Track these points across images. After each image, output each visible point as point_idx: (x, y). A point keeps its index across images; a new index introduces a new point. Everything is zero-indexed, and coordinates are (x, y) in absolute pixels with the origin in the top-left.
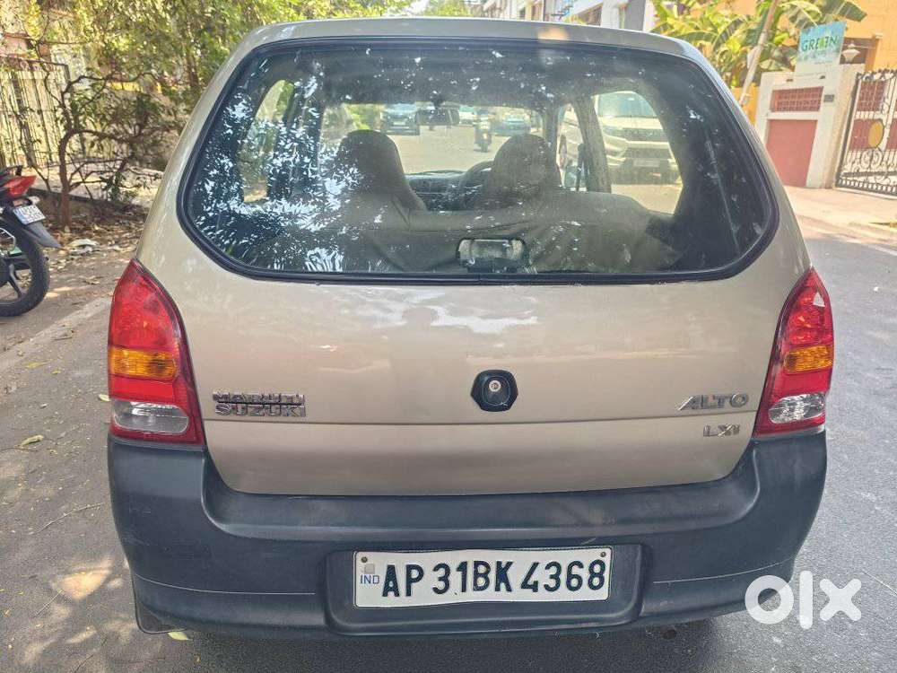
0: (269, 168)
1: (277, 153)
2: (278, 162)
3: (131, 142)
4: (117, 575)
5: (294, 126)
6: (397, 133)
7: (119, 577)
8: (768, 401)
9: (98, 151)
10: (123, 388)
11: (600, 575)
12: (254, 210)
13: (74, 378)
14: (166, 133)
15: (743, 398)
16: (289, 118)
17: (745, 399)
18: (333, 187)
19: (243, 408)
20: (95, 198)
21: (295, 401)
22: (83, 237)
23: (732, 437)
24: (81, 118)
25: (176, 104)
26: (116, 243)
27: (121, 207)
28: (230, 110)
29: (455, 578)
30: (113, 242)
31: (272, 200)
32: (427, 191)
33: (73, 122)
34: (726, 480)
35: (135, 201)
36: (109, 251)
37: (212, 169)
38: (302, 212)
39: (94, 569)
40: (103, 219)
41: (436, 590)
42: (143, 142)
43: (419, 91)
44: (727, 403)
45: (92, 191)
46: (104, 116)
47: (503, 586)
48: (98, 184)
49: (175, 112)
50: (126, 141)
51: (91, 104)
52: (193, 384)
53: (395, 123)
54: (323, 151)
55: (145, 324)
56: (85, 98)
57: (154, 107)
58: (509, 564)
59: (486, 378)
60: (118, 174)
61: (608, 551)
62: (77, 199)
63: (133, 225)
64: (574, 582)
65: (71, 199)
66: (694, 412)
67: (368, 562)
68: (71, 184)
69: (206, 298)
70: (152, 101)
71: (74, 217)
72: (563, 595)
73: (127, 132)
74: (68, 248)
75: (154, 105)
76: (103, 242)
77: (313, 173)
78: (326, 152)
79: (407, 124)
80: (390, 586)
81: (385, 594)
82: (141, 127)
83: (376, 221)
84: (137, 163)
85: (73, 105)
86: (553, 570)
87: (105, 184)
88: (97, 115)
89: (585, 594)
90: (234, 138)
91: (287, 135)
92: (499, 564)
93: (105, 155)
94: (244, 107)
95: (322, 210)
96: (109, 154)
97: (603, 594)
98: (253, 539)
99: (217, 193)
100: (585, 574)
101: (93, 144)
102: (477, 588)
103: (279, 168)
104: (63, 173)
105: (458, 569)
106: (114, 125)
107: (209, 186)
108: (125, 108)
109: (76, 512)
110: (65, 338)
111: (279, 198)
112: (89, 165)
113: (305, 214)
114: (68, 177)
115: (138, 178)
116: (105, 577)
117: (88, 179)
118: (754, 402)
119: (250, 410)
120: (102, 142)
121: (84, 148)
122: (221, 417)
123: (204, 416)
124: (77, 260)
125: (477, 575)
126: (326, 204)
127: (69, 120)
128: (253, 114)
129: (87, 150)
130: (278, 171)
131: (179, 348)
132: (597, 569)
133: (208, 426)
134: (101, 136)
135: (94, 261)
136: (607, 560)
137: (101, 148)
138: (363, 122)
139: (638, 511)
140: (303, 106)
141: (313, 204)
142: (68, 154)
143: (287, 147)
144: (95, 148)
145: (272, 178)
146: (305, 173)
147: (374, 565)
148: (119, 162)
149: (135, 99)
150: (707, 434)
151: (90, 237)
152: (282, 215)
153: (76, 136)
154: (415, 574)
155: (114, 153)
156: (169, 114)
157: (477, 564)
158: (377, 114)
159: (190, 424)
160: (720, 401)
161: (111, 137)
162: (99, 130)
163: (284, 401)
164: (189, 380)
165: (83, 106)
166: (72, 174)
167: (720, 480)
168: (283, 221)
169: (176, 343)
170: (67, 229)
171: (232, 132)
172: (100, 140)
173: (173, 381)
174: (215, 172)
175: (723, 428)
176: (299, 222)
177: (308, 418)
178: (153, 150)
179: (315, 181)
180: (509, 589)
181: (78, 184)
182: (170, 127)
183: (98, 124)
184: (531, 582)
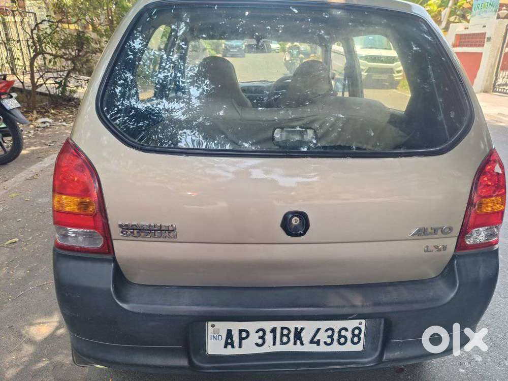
0: (156, 80)
1: (161, 71)
2: (161, 76)
3: (74, 60)
4: (62, 326)
5: (171, 54)
6: (233, 56)
7: (63, 327)
8: (464, 231)
9: (53, 66)
10: (62, 219)
11: (359, 336)
12: (146, 106)
13: (38, 204)
14: (94, 55)
15: (450, 229)
16: (168, 49)
17: (451, 229)
18: (194, 92)
19: (138, 233)
20: (52, 93)
21: (171, 229)
22: (44, 116)
23: (442, 252)
24: (43, 45)
25: (101, 37)
26: (64, 121)
27: (67, 99)
28: (131, 43)
29: (269, 337)
30: (62, 120)
31: (157, 99)
32: (252, 93)
33: (38, 47)
34: (438, 278)
35: (76, 96)
36: (60, 126)
37: (120, 80)
38: (176, 108)
39: (48, 322)
40: (56, 106)
41: (257, 345)
42: (80, 60)
43: (247, 33)
44: (439, 232)
45: (50, 89)
46: (57, 44)
47: (298, 342)
48: (54, 85)
49: (100, 42)
50: (70, 60)
51: (50, 37)
52: (106, 217)
53: (231, 50)
54: (189, 69)
55: (76, 179)
56: (46, 33)
57: (87, 39)
58: (302, 329)
59: (290, 216)
60: (66, 79)
61: (363, 321)
62: (41, 94)
63: (74, 110)
64: (342, 340)
65: (37, 94)
66: (420, 237)
67: (215, 327)
68: (37, 85)
69: (116, 161)
70: (86, 36)
71: (39, 104)
72: (336, 348)
73: (70, 54)
74: (35, 124)
75: (87, 38)
76: (56, 120)
77: (183, 83)
78: (190, 70)
79: (238, 51)
80: (229, 342)
81: (226, 347)
82: (79, 51)
83: (221, 114)
84: (77, 73)
85: (39, 38)
86: (330, 333)
87: (57, 85)
88: (53, 44)
89: (349, 347)
90: (134, 61)
91: (167, 59)
92: (296, 329)
93: (58, 67)
94: (140, 41)
95: (188, 107)
96: (60, 67)
97: (359, 347)
98: (144, 314)
99: (123, 95)
100: (349, 335)
101: (50, 62)
102: (282, 343)
103: (162, 79)
104: (32, 78)
105: (271, 332)
106: (63, 50)
107: (118, 90)
108: (70, 39)
109: (38, 286)
110: (33, 178)
111: (162, 98)
112: (49, 74)
113: (178, 109)
114: (36, 80)
115: (77, 82)
116: (55, 328)
117: (47, 82)
118: (456, 232)
119: (142, 234)
120: (56, 60)
121: (45, 63)
122: (123, 238)
123: (113, 237)
124: (41, 131)
125: (282, 335)
126: (191, 102)
127: (36, 47)
128: (146, 46)
129: (47, 65)
130: (161, 81)
131: (97, 195)
132: (357, 332)
133: (115, 243)
134: (55, 56)
135: (50, 131)
136: (363, 327)
137: (55, 63)
138: (212, 50)
139: (383, 298)
140: (176, 41)
141: (182, 103)
142: (36, 67)
143: (167, 67)
144: (52, 63)
145: (158, 86)
146: (178, 83)
147: (219, 329)
148: (66, 72)
149: (76, 34)
150: (427, 251)
151: (49, 117)
152: (163, 109)
153: (40, 56)
154: (244, 334)
155: (63, 66)
156: (96, 43)
157: (282, 329)
158: (221, 45)
159: (104, 242)
160: (435, 231)
161: (62, 57)
162: (54, 52)
163: (163, 228)
164: (104, 214)
165: (45, 38)
166: (38, 79)
167: (434, 278)
168: (164, 114)
169: (95, 192)
170: (35, 112)
171: (132, 57)
172: (54, 58)
173: (94, 216)
174: (122, 81)
175: (436, 247)
176: (174, 114)
177: (178, 239)
178: (86, 65)
179: (184, 88)
180: (302, 344)
181: (41, 85)
182: (97, 51)
183: (53, 49)
184: (315, 340)
